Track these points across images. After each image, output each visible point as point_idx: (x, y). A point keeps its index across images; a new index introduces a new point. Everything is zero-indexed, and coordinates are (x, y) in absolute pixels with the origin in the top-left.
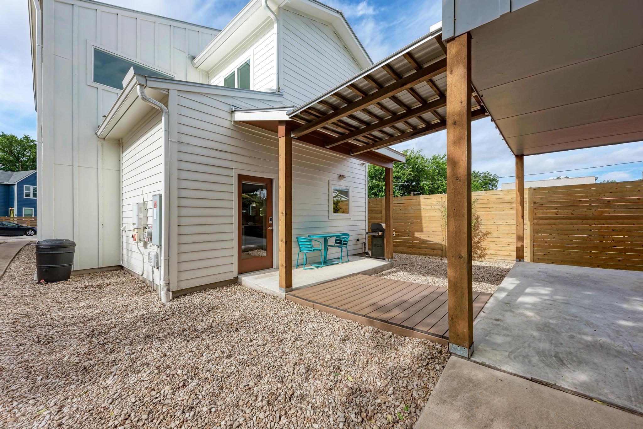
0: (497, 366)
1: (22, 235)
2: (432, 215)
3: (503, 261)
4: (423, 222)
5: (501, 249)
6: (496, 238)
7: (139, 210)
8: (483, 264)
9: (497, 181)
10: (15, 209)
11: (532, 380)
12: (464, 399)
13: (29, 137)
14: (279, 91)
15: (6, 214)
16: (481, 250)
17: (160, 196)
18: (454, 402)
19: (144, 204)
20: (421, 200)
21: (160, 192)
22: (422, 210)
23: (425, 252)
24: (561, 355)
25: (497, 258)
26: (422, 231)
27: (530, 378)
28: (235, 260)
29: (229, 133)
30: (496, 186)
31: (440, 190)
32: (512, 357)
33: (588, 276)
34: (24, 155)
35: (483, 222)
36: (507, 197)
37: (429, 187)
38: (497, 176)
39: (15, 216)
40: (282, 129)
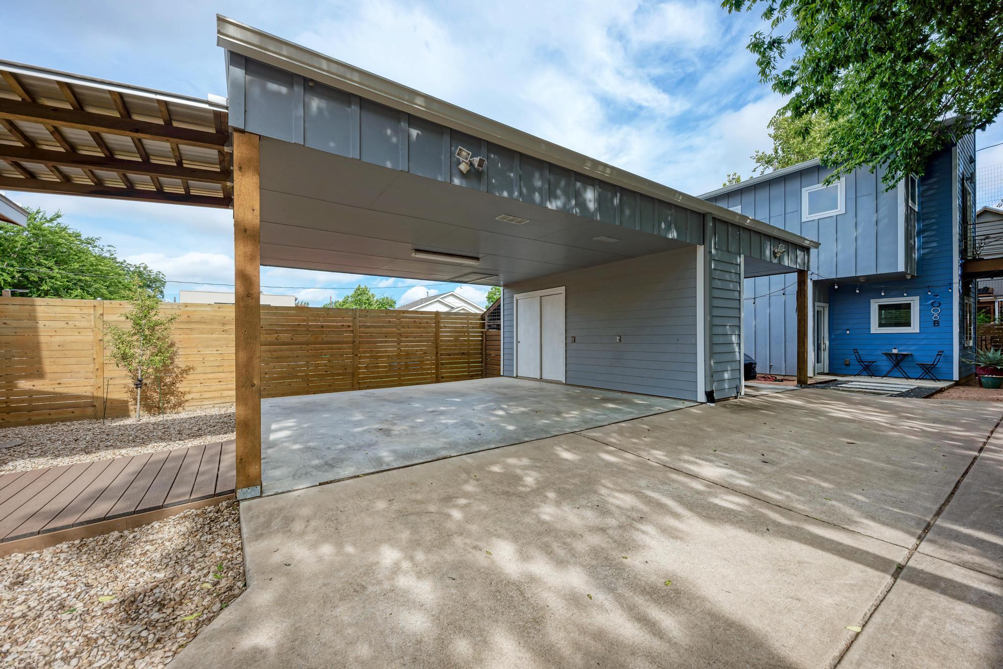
0: (289, 489)
2: (68, 339)
3: (212, 406)
4: (45, 354)
5: (210, 390)
6: (201, 375)
8: (183, 415)
9: (163, 284)
11: (320, 484)
12: (278, 523)
16: (177, 396)
18: (270, 530)
20: (39, 309)
22: (40, 330)
23: (49, 417)
24: (329, 462)
25: (203, 403)
26: (40, 374)
27: (318, 484)
30: (162, 292)
31: (45, 287)
32: (297, 478)
33: (315, 402)
35: (181, 352)
36: (218, 314)
37: (13, 277)
38: (163, 275)
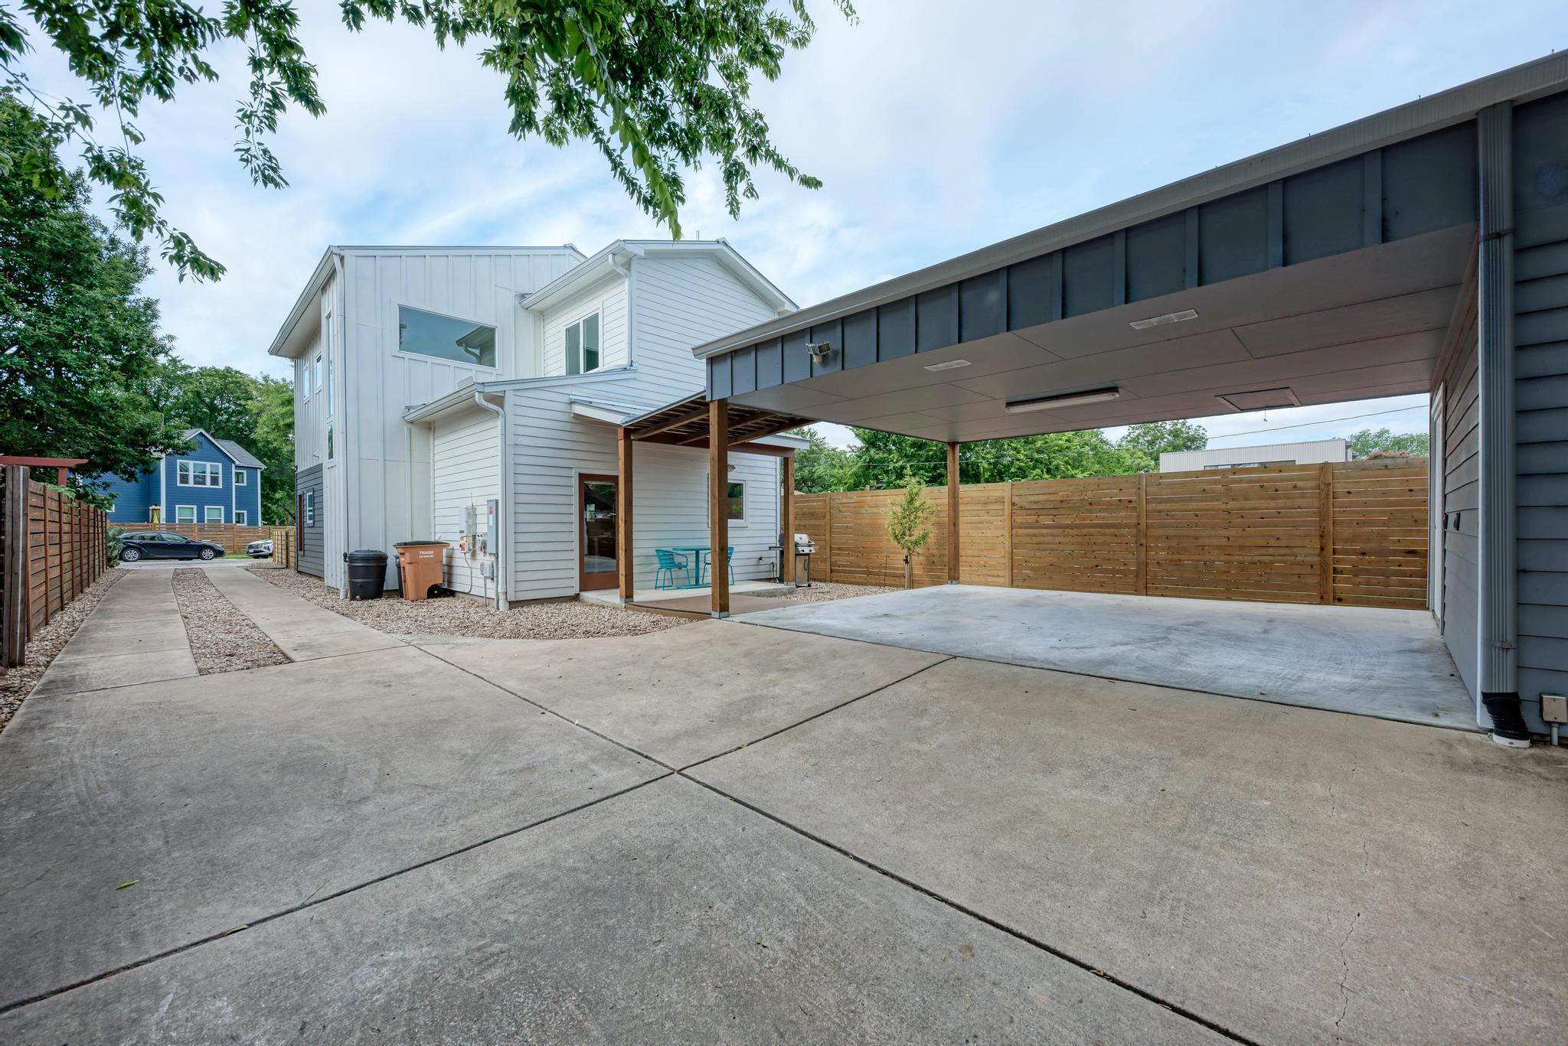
1: (191, 559)
7: (469, 515)
10: (163, 507)
13: (179, 358)
14: (631, 365)
15: (145, 517)
17: (497, 502)
19: (473, 508)
21: (496, 498)
28: (576, 574)
29: (568, 427)
34: (167, 396)
39: (162, 522)
40: (621, 433)
